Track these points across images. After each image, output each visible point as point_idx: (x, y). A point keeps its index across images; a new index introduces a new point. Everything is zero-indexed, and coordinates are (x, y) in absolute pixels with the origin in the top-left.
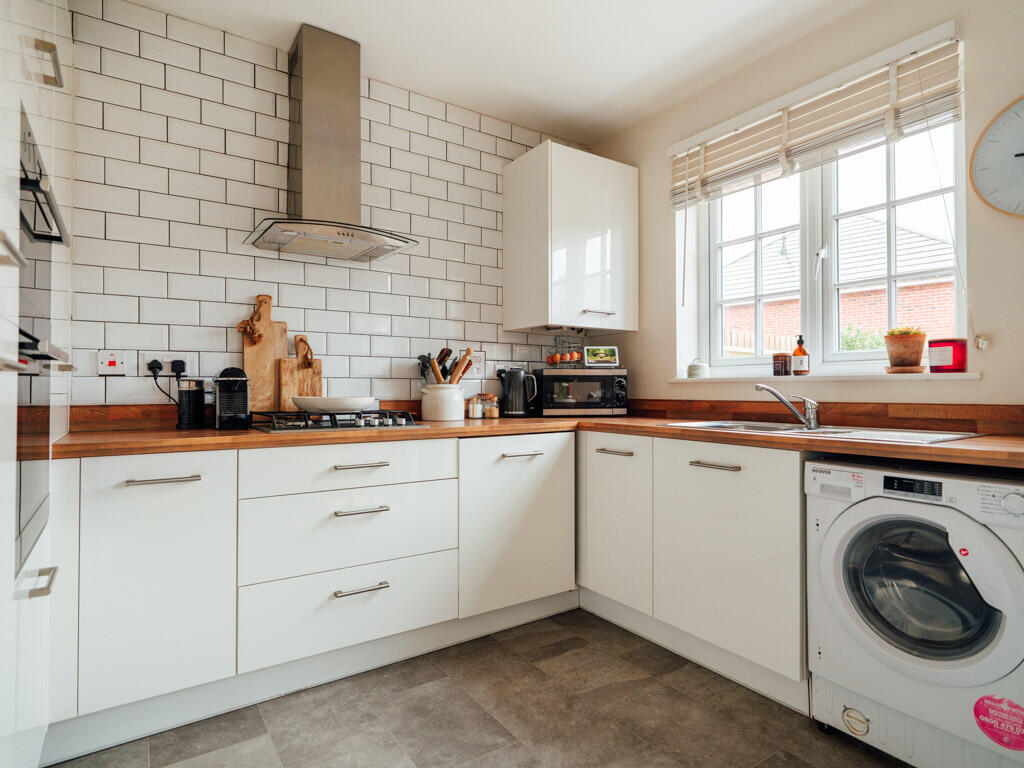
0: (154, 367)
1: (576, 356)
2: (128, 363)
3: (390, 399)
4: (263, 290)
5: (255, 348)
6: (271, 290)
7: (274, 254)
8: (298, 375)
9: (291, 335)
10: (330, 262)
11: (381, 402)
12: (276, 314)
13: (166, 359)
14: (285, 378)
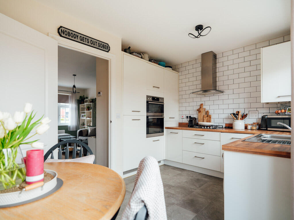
0: (187, 117)
1: (283, 111)
2: (185, 117)
3: (228, 123)
4: (202, 103)
5: (200, 113)
6: (203, 103)
7: (204, 96)
8: (206, 118)
9: (206, 110)
10: (214, 95)
11: (226, 124)
12: (204, 107)
13: (189, 116)
14: (204, 119)
